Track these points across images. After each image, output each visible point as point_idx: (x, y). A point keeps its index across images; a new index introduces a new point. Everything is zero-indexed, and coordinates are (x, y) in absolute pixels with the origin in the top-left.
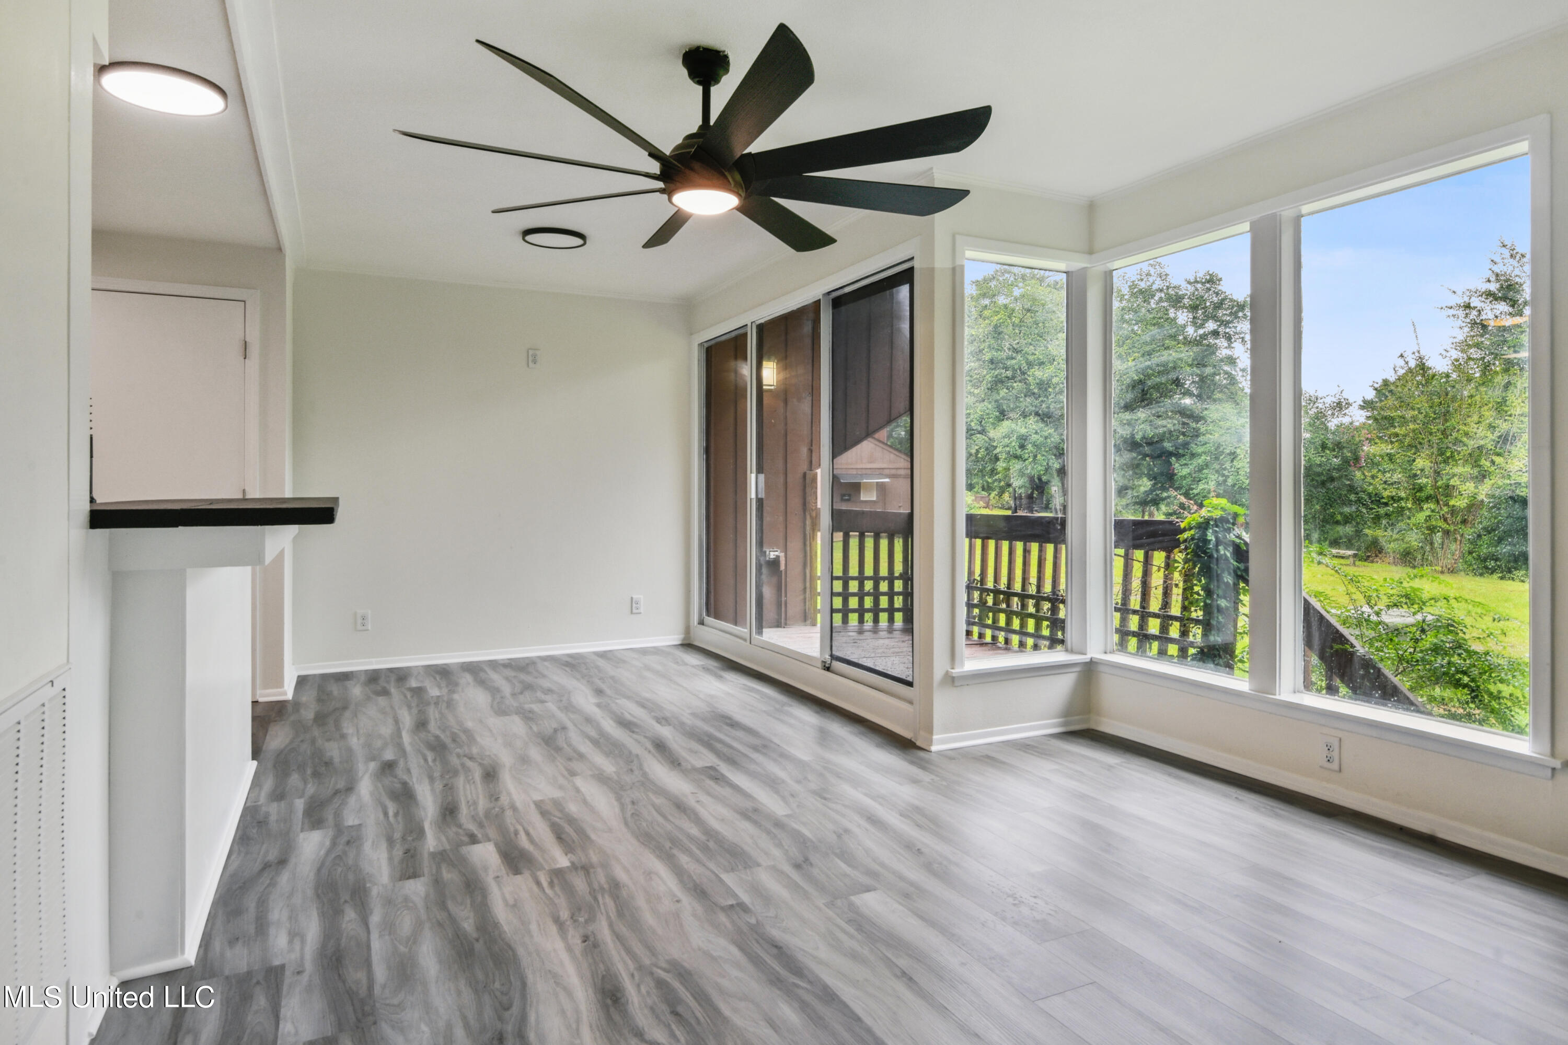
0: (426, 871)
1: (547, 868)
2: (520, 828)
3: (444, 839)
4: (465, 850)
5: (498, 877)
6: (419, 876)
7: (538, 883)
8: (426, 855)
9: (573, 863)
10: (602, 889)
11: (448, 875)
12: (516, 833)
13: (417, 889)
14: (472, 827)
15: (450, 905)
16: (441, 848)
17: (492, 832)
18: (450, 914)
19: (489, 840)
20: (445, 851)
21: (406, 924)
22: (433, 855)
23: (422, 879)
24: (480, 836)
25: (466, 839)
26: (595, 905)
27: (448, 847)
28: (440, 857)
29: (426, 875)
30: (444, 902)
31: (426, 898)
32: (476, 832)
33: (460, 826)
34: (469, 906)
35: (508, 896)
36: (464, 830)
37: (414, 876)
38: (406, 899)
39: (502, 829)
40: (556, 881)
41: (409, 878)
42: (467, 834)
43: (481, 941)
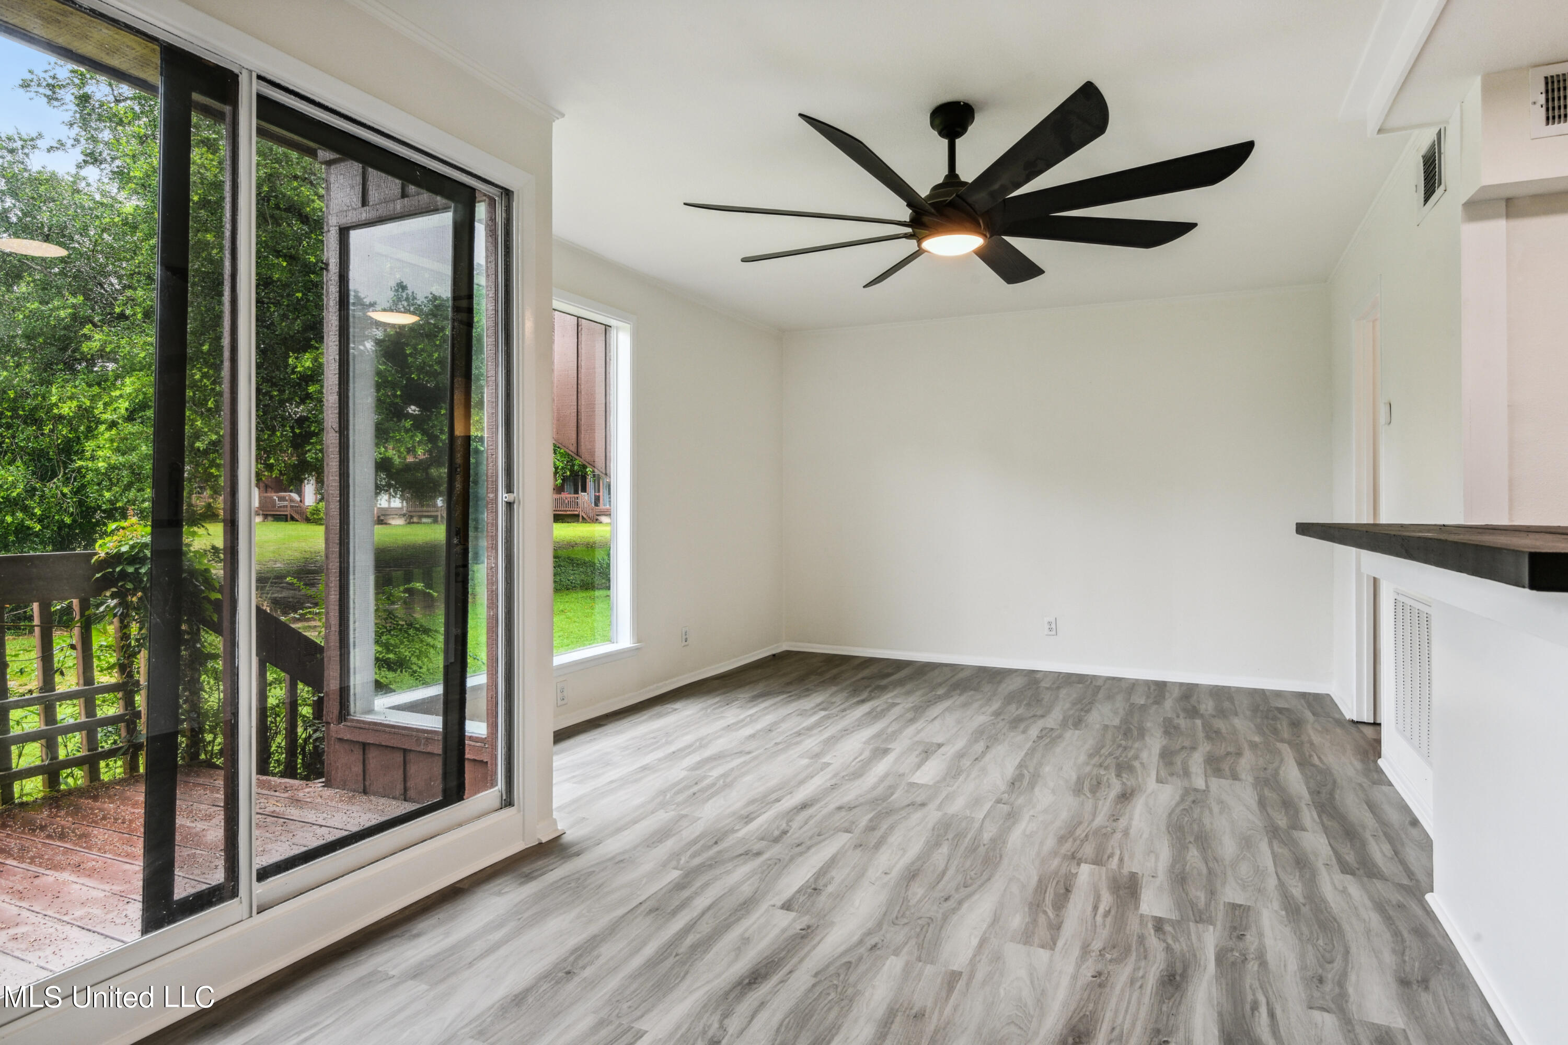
0: (1222, 907)
1: (1104, 868)
2: (1099, 919)
3: (1194, 937)
4: (1174, 916)
5: (1153, 876)
6: (1229, 903)
7: (1121, 860)
8: (1219, 924)
9: (1079, 864)
10: (1075, 840)
11: (1200, 896)
12: (1107, 913)
13: (1232, 894)
14: (1153, 941)
15: (1205, 871)
16: (1200, 926)
17: (1133, 925)
18: (1207, 864)
19: (1142, 916)
20: (1197, 922)
21: (1244, 869)
22: (1211, 921)
23: (1227, 900)
24: (1150, 925)
25: (1168, 928)
26: (1091, 832)
27: (1192, 925)
28: (1203, 917)
29: (1222, 903)
30: (1210, 873)
31: (1225, 883)
32: (1152, 932)
33: (1168, 949)
34: (1188, 864)
35: (1153, 860)
36: (1164, 941)
37: (1234, 907)
38: (1244, 887)
39: (1120, 923)
40: (1106, 857)
41: (1240, 906)
42: (1164, 933)
43: (1187, 841)
